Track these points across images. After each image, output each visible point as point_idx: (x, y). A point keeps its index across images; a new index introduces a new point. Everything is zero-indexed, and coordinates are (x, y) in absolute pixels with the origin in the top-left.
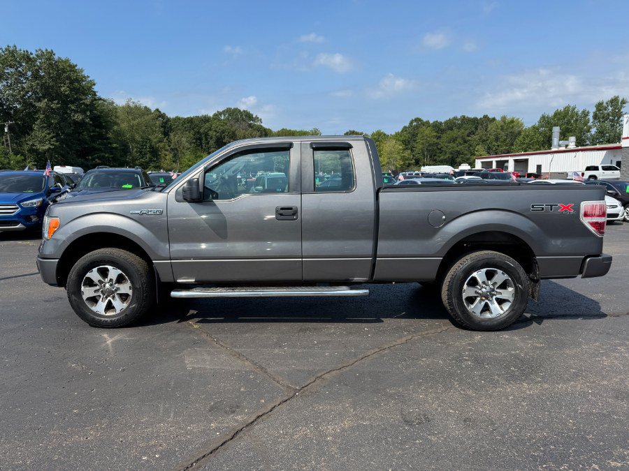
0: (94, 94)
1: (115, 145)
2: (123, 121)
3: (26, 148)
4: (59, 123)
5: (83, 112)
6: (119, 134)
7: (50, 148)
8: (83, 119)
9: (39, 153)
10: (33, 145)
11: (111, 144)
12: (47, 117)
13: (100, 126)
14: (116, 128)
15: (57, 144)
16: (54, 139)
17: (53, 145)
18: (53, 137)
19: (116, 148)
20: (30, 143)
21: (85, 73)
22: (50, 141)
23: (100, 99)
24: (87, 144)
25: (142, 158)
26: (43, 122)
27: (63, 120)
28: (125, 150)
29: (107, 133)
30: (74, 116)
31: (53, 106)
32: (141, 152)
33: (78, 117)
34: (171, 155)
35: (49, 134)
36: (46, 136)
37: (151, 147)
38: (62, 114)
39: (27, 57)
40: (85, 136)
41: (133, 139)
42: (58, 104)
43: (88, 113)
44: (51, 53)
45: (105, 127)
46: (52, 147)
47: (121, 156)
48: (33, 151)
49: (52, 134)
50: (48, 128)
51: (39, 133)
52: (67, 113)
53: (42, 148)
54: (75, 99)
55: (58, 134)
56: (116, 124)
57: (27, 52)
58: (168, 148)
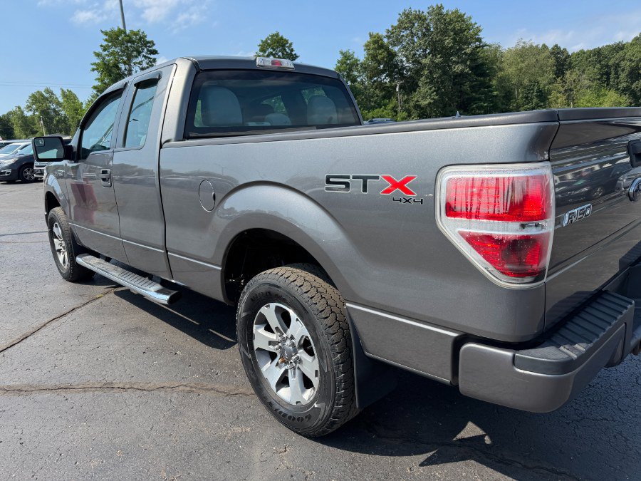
0: (479, 40)
1: (495, 93)
2: (510, 65)
3: (412, 104)
4: (440, 77)
5: (464, 62)
6: (502, 80)
7: (430, 103)
8: (462, 71)
9: (422, 108)
10: (417, 101)
11: (492, 92)
12: (431, 72)
13: (483, 74)
14: (500, 74)
15: (436, 97)
16: (435, 93)
17: (433, 99)
18: (435, 91)
19: (496, 96)
20: (415, 99)
21: (473, 21)
22: (430, 95)
23: (486, 45)
24: (468, 94)
25: (528, 104)
26: (427, 78)
27: (445, 73)
28: (508, 96)
29: (490, 80)
30: (454, 68)
31: (436, 61)
32: (527, 98)
33: (458, 68)
34: (565, 97)
35: (430, 89)
36: (427, 91)
37: (540, 91)
38: (444, 68)
39: (420, 18)
40: (467, 87)
41: (520, 84)
42: (441, 57)
43: (468, 63)
44: (440, 8)
45: (488, 75)
46: (432, 101)
47: (503, 104)
48: (417, 107)
49: (433, 89)
50: (430, 83)
51: (424, 88)
52: (449, 66)
53: (424, 103)
54: (458, 50)
55: (439, 88)
56: (501, 69)
57: (419, 11)
58: (562, 90)
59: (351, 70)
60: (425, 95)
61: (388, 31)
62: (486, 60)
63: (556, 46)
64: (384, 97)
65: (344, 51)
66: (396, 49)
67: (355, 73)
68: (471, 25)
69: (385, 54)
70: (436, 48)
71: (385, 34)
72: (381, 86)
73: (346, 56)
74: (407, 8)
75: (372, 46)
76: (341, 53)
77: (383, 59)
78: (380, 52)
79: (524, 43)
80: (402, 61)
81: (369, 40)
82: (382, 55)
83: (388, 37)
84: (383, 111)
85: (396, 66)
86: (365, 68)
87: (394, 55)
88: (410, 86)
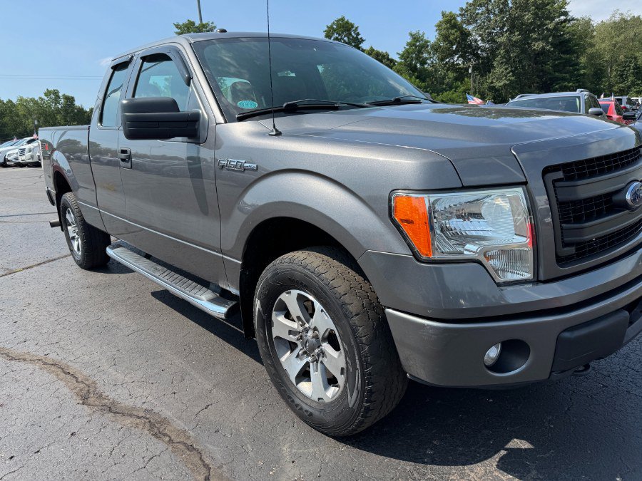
0: (566, 14)
1: (582, 72)
2: (603, 40)
3: (486, 86)
4: (518, 56)
5: (545, 39)
6: (592, 57)
7: (505, 85)
8: (543, 48)
9: (497, 90)
10: (492, 83)
11: (578, 70)
12: (507, 52)
13: (570, 51)
15: (513, 78)
16: (511, 74)
17: (509, 80)
18: (512, 71)
19: (584, 74)
20: (490, 81)
22: (506, 76)
23: (573, 19)
24: (550, 74)
25: (622, 82)
26: (502, 57)
27: (523, 51)
28: (599, 74)
29: (578, 58)
30: (534, 45)
31: (514, 39)
32: (621, 76)
33: (538, 46)
35: (506, 69)
36: (503, 72)
37: (637, 67)
38: (523, 45)
40: (549, 67)
41: (615, 60)
42: (518, 35)
43: (550, 39)
45: (574, 52)
46: (507, 82)
47: (592, 83)
48: (492, 88)
49: (510, 69)
50: (507, 63)
51: (499, 69)
52: (528, 43)
53: (499, 84)
54: (539, 26)
55: (516, 68)
56: (592, 45)
59: (420, 52)
60: (500, 75)
61: (462, 9)
62: (574, 35)
64: (456, 79)
65: (414, 32)
66: (470, 28)
67: (425, 55)
69: (458, 34)
70: (514, 24)
71: (458, 13)
72: (453, 67)
73: (416, 38)
75: (444, 26)
76: (411, 35)
77: (455, 39)
78: (453, 31)
80: (476, 41)
81: (441, 20)
82: (455, 34)
83: (462, 15)
84: (453, 94)
85: (470, 46)
86: (436, 48)
87: (469, 34)
88: (485, 67)
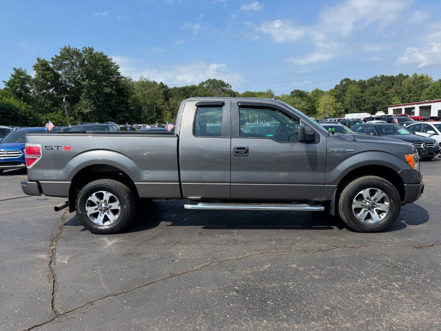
0: (119, 74)
1: (132, 108)
2: (138, 91)
3: (76, 111)
4: (96, 95)
5: (111, 87)
7: (90, 111)
8: (111, 92)
9: (84, 115)
10: (80, 110)
11: (130, 107)
12: (88, 91)
13: (123, 96)
14: (133, 96)
15: (95, 108)
16: (93, 105)
19: (133, 110)
20: (79, 108)
21: (113, 61)
22: (90, 106)
23: (123, 77)
24: (115, 107)
25: (151, 116)
26: (86, 94)
27: (99, 92)
28: (140, 110)
29: (128, 100)
30: (105, 90)
31: (92, 84)
32: (150, 112)
33: (108, 90)
34: (170, 113)
35: (90, 102)
36: (87, 104)
37: (157, 108)
38: (99, 89)
39: (77, 53)
40: (113, 102)
41: (145, 104)
42: (95, 82)
43: (114, 87)
44: (92, 49)
45: (126, 96)
46: (91, 110)
47: (137, 115)
48: (81, 113)
49: (92, 102)
50: (89, 98)
51: (84, 101)
52: (101, 88)
53: (86, 111)
54: (106, 78)
55: (95, 102)
56: (133, 93)
57: (77, 49)
58: (168, 109)
59: (24, 83)
60: (85, 106)
61: (53, 59)
62: (124, 86)
63: (161, 83)
65: (17, 68)
66: (60, 72)
67: (28, 86)
68: (112, 63)
69: (52, 74)
70: (90, 75)
71: (51, 61)
72: (50, 97)
73: (19, 73)
74: (67, 46)
75: (40, 68)
76: (15, 70)
77: (51, 77)
78: (48, 72)
79: (145, 79)
80: (65, 81)
81: (37, 63)
82: (49, 75)
83: (53, 63)
84: (55, 115)
86: (36, 82)
87: (58, 76)
88: (74, 100)
